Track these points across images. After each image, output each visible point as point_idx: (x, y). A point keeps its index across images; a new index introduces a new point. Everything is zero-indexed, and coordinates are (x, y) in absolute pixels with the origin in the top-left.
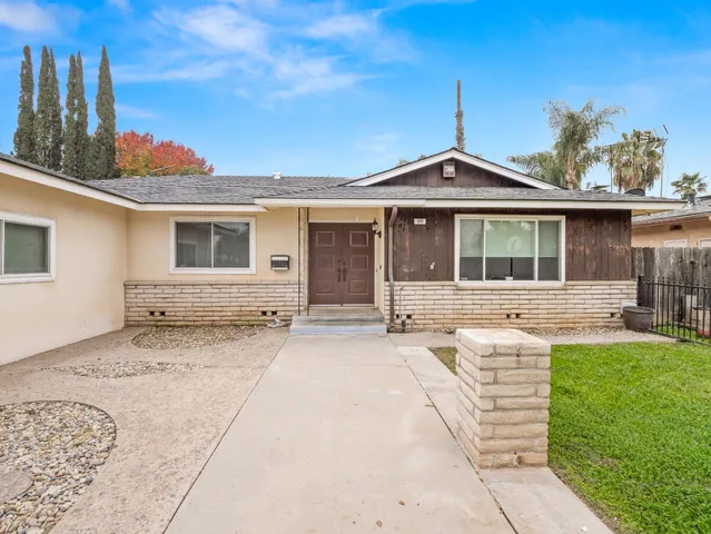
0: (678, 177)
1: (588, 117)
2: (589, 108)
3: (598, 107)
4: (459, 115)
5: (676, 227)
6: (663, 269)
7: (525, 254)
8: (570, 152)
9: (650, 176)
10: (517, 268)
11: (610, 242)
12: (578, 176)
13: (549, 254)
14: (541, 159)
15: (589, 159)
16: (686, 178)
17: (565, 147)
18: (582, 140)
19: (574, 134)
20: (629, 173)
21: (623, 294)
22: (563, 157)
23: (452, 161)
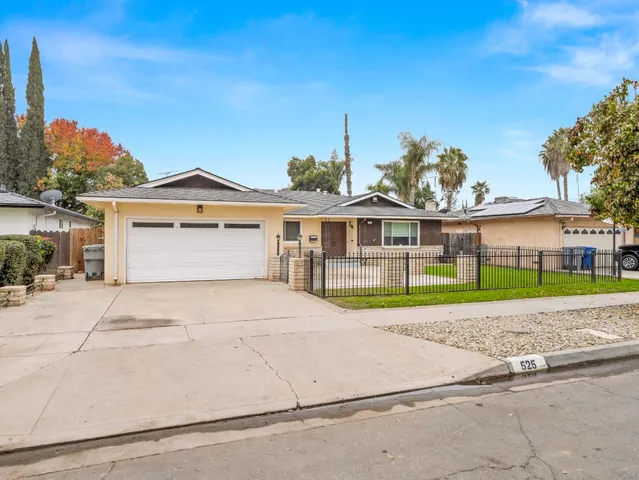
0: (474, 184)
1: (424, 145)
2: (424, 139)
3: (429, 140)
4: (347, 138)
5: (460, 223)
6: (452, 241)
7: (406, 236)
8: (413, 165)
9: (460, 180)
10: (404, 241)
11: (434, 231)
12: (418, 181)
13: (414, 235)
14: (394, 167)
15: (423, 169)
16: (479, 184)
17: (410, 163)
18: (420, 160)
19: (415, 155)
20: (447, 176)
21: (438, 250)
22: (408, 169)
23: (377, 196)
